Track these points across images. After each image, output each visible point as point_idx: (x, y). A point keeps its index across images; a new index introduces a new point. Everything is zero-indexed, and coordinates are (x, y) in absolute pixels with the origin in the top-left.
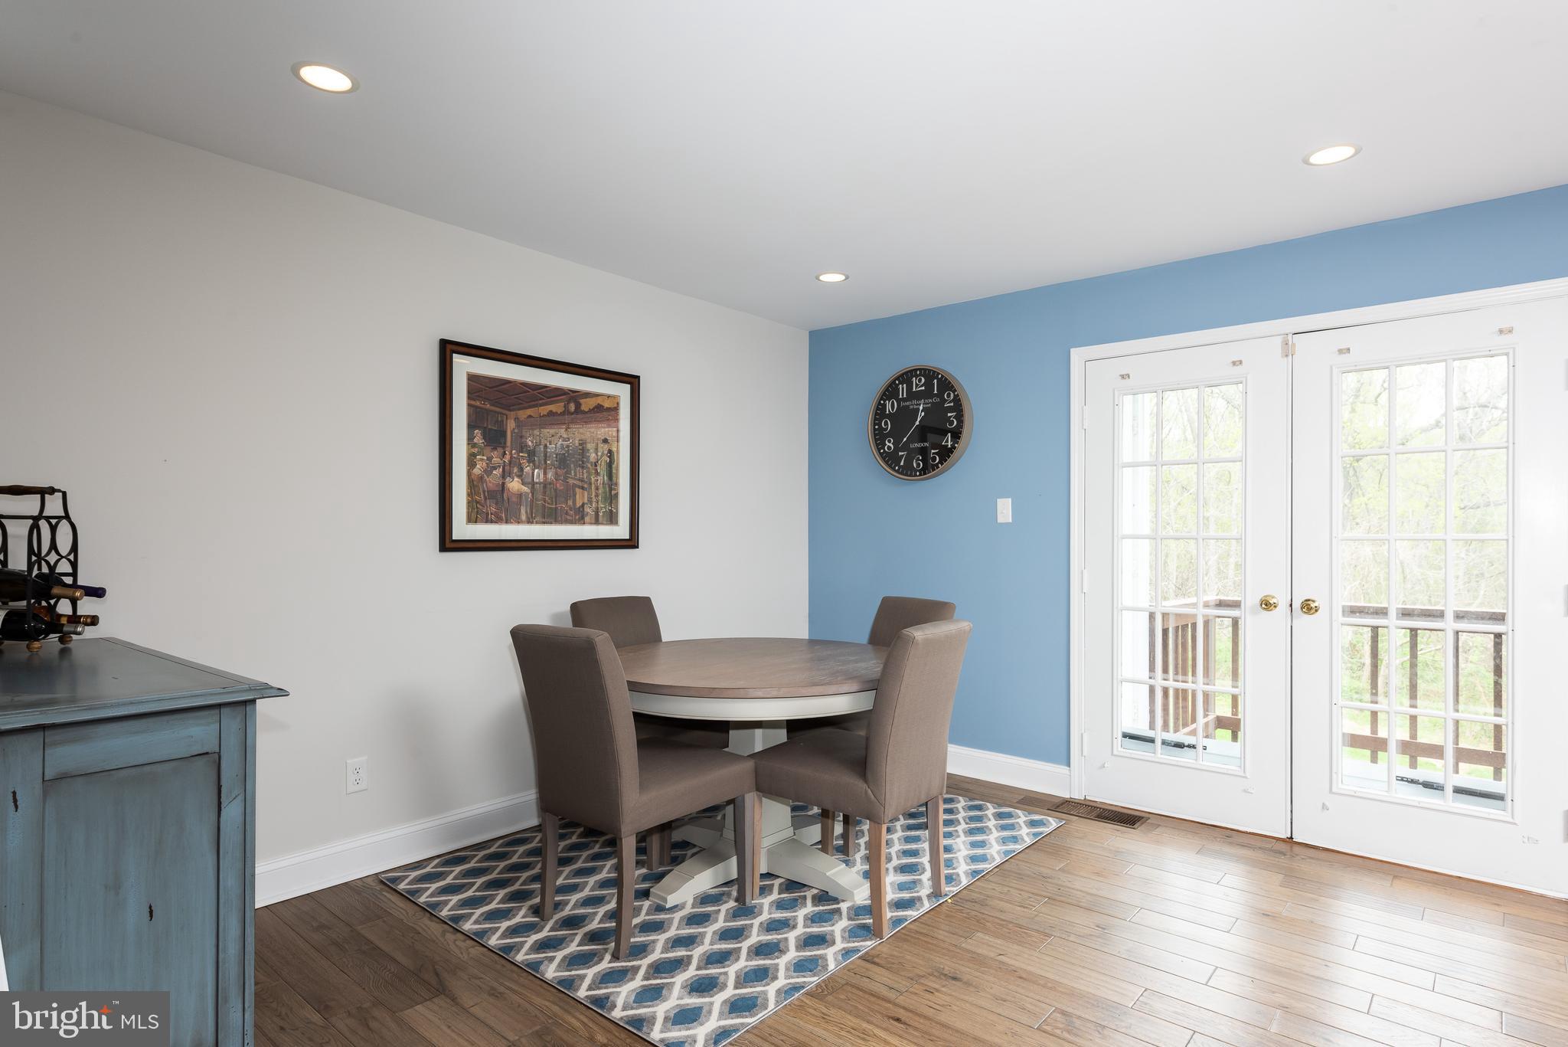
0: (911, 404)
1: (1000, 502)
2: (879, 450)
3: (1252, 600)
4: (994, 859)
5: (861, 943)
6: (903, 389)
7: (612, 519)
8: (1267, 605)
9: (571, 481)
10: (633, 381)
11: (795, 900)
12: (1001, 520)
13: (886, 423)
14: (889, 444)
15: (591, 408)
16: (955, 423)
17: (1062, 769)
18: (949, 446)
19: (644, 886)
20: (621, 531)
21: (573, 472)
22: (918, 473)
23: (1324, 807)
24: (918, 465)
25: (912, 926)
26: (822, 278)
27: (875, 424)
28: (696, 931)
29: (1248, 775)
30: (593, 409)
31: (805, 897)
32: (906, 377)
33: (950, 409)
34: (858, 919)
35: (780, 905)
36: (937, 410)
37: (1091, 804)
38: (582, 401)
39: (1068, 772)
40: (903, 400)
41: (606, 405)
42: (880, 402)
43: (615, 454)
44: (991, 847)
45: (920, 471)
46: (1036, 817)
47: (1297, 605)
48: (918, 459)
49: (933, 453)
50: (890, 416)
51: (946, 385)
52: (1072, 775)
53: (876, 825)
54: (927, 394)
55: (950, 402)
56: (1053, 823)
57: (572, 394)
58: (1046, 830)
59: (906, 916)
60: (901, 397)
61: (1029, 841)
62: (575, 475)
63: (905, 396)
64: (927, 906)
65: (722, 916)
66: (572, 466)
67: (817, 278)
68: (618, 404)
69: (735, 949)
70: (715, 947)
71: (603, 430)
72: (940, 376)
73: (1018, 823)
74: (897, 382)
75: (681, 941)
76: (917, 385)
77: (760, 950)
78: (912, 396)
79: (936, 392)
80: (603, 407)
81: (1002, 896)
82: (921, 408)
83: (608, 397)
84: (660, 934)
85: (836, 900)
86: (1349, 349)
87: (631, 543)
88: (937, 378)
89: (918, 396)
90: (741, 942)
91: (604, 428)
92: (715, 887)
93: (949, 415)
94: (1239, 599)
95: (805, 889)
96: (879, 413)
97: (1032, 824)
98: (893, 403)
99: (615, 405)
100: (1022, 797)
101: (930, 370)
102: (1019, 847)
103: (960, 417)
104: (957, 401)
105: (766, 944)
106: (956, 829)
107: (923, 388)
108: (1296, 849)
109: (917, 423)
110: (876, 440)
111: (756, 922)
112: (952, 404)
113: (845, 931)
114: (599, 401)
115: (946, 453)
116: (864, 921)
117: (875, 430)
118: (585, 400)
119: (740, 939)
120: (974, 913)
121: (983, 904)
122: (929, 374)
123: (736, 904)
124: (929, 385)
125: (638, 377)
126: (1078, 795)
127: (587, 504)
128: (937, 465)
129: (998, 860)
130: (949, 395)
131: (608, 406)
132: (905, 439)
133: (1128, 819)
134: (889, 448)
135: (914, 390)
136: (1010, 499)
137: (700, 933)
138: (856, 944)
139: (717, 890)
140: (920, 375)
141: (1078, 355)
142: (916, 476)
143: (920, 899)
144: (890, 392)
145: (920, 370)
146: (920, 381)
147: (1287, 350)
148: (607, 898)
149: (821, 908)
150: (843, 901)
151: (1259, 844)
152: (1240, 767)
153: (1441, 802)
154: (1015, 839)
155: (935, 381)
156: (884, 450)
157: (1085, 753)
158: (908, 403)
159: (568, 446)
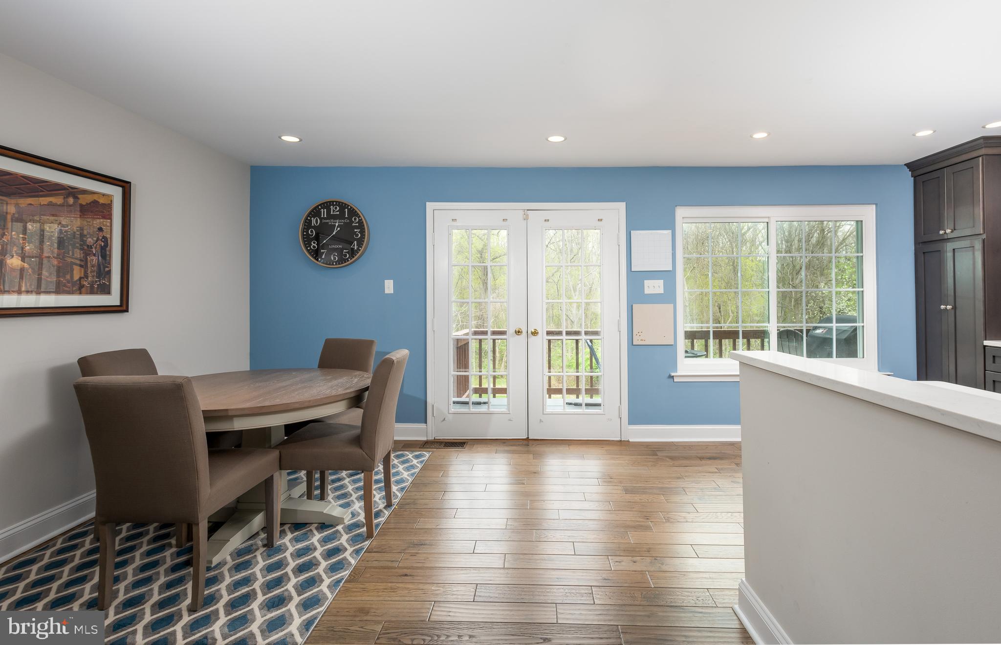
0: (331, 222)
1: (386, 281)
2: (306, 248)
3: (511, 331)
4: (408, 480)
5: (363, 544)
6: (324, 212)
7: (105, 290)
8: (518, 332)
9: (69, 260)
10: (125, 186)
11: (306, 534)
12: (387, 291)
13: (312, 232)
14: (314, 244)
15: (88, 202)
16: (360, 235)
17: (423, 426)
18: (356, 249)
19: (182, 559)
20: (113, 299)
21: (70, 252)
22: (334, 264)
23: (541, 421)
24: (335, 258)
25: (383, 527)
26: (283, 138)
27: (304, 232)
28: (246, 573)
29: (511, 413)
30: (90, 203)
31: (311, 530)
32: (327, 205)
33: (356, 227)
34: (352, 532)
35: (297, 540)
36: (347, 228)
37: (438, 441)
38: (80, 196)
39: (426, 427)
40: (325, 219)
41: (102, 201)
42: (307, 218)
43: (109, 239)
44: (403, 474)
45: (336, 262)
46: (417, 453)
47: (529, 332)
48: (335, 255)
49: (345, 252)
50: (314, 227)
51: (353, 213)
52: (428, 428)
53: (369, 472)
54: (341, 216)
55: (356, 223)
56: (427, 455)
57: (71, 190)
58: (425, 458)
59: (379, 522)
60: (322, 216)
61: (420, 466)
62: (73, 254)
63: (325, 216)
64: (387, 513)
65: (259, 558)
66: (70, 247)
67: (280, 137)
68: (111, 201)
69: (283, 574)
70: (268, 578)
71: (98, 221)
72: (349, 207)
73: (409, 458)
74: (320, 207)
75: (239, 583)
76: (334, 211)
77: (300, 569)
78: (330, 216)
79: (346, 216)
80: (99, 202)
81: (422, 497)
82: (337, 224)
83: (103, 195)
84: (219, 585)
85: (331, 526)
86: (548, 220)
87: (123, 307)
88: (347, 208)
89: (335, 217)
90: (285, 569)
91: (99, 219)
92: (243, 543)
93: (355, 230)
94: (506, 330)
95: (308, 525)
96: (307, 224)
97: (417, 457)
98: (317, 220)
99: (109, 202)
100: (403, 444)
101: (343, 203)
102: (417, 470)
103: (362, 232)
104: (361, 223)
105: (303, 564)
106: (378, 469)
107: (338, 213)
108: (530, 442)
109: (334, 233)
110: (304, 241)
111: (288, 554)
112: (357, 224)
113: (349, 541)
114: (95, 197)
115: (353, 253)
116: (357, 532)
117: (303, 235)
118: (81, 196)
119: (282, 567)
120: (412, 510)
121: (415, 504)
122: (343, 206)
123: (265, 549)
124: (342, 211)
125: (129, 183)
126: (431, 438)
127: (83, 278)
128: (348, 259)
129: (410, 480)
130: (355, 219)
131: (103, 203)
132: (325, 241)
133: (459, 444)
134: (314, 247)
135: (332, 213)
136: (392, 281)
137: (251, 574)
138: (360, 546)
139: (244, 544)
140: (336, 205)
141: (430, 206)
142: (333, 265)
143: (381, 511)
144: (315, 212)
145: (336, 202)
146: (336, 208)
147: (526, 218)
148: (154, 577)
149: (326, 533)
150: (337, 525)
151: (517, 443)
152: (507, 409)
153: (581, 410)
154: (413, 467)
155: (346, 210)
156: (310, 247)
157: (434, 415)
158: (328, 221)
159: (66, 231)
